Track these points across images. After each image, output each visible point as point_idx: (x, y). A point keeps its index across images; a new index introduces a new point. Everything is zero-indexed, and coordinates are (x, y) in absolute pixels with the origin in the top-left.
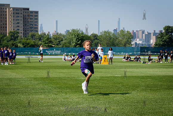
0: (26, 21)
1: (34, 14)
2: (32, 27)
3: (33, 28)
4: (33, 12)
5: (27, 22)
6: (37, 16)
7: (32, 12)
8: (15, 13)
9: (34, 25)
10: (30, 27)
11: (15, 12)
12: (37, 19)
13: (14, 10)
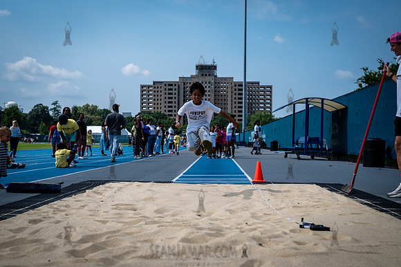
1: (266, 90)
7: (263, 87)
8: (237, 90)
11: (237, 88)
13: (235, 85)
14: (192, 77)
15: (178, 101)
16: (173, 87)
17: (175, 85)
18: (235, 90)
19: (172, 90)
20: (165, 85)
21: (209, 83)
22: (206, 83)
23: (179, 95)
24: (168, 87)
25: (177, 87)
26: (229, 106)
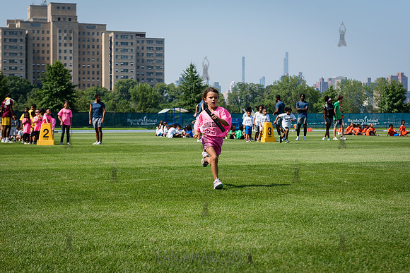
0: (138, 60)
1: (154, 45)
3: (153, 73)
4: (152, 41)
5: (141, 61)
6: (162, 49)
7: (150, 41)
9: (155, 68)
11: (120, 40)
12: (162, 55)
21: (71, 31)
22: (65, 31)
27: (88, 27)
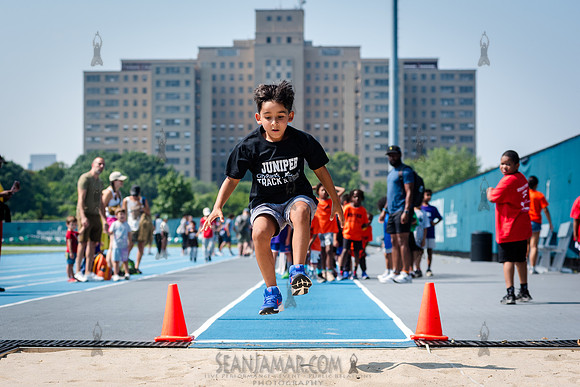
0: (424, 113)
1: (457, 83)
2: (452, 133)
3: (452, 138)
4: (452, 76)
5: (429, 115)
6: (471, 89)
7: (449, 75)
8: (372, 83)
9: (457, 126)
10: (443, 137)
11: (373, 76)
12: (471, 102)
13: (367, 69)
14: (239, 45)
15: (198, 118)
16: (182, 77)
17: (187, 70)
18: (367, 82)
19: (177, 83)
20: (158, 71)
21: (289, 62)
22: (279, 63)
23: (197, 100)
24: (164, 77)
25: (191, 77)
26: (348, 133)
27: (325, 53)
